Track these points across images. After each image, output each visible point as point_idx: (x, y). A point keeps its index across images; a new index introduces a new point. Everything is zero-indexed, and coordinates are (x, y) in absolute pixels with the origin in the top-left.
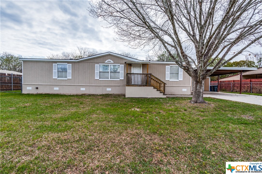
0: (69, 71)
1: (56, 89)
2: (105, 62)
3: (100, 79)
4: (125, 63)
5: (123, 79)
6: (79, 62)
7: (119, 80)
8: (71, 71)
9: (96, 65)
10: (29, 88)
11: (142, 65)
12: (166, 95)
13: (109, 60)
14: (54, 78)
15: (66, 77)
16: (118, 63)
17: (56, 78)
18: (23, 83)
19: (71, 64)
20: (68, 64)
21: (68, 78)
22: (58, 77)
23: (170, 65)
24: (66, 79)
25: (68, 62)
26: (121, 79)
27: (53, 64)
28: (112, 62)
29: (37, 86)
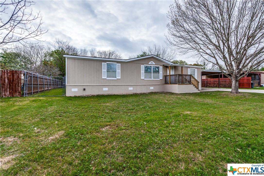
0: (119, 71)
1: (105, 89)
2: (149, 64)
3: (145, 79)
4: (164, 65)
5: (162, 78)
6: (127, 62)
7: (159, 79)
8: (120, 71)
9: (141, 66)
10: (75, 90)
11: (174, 67)
12: (199, 90)
13: (152, 62)
14: (103, 78)
15: (116, 77)
16: (158, 65)
17: (106, 78)
18: (66, 84)
19: (120, 64)
20: (117, 64)
21: (117, 78)
22: (107, 77)
23: (190, 68)
24: (115, 79)
25: (118, 62)
26: (160, 78)
27: (103, 63)
28: (154, 64)
29: (84, 87)
